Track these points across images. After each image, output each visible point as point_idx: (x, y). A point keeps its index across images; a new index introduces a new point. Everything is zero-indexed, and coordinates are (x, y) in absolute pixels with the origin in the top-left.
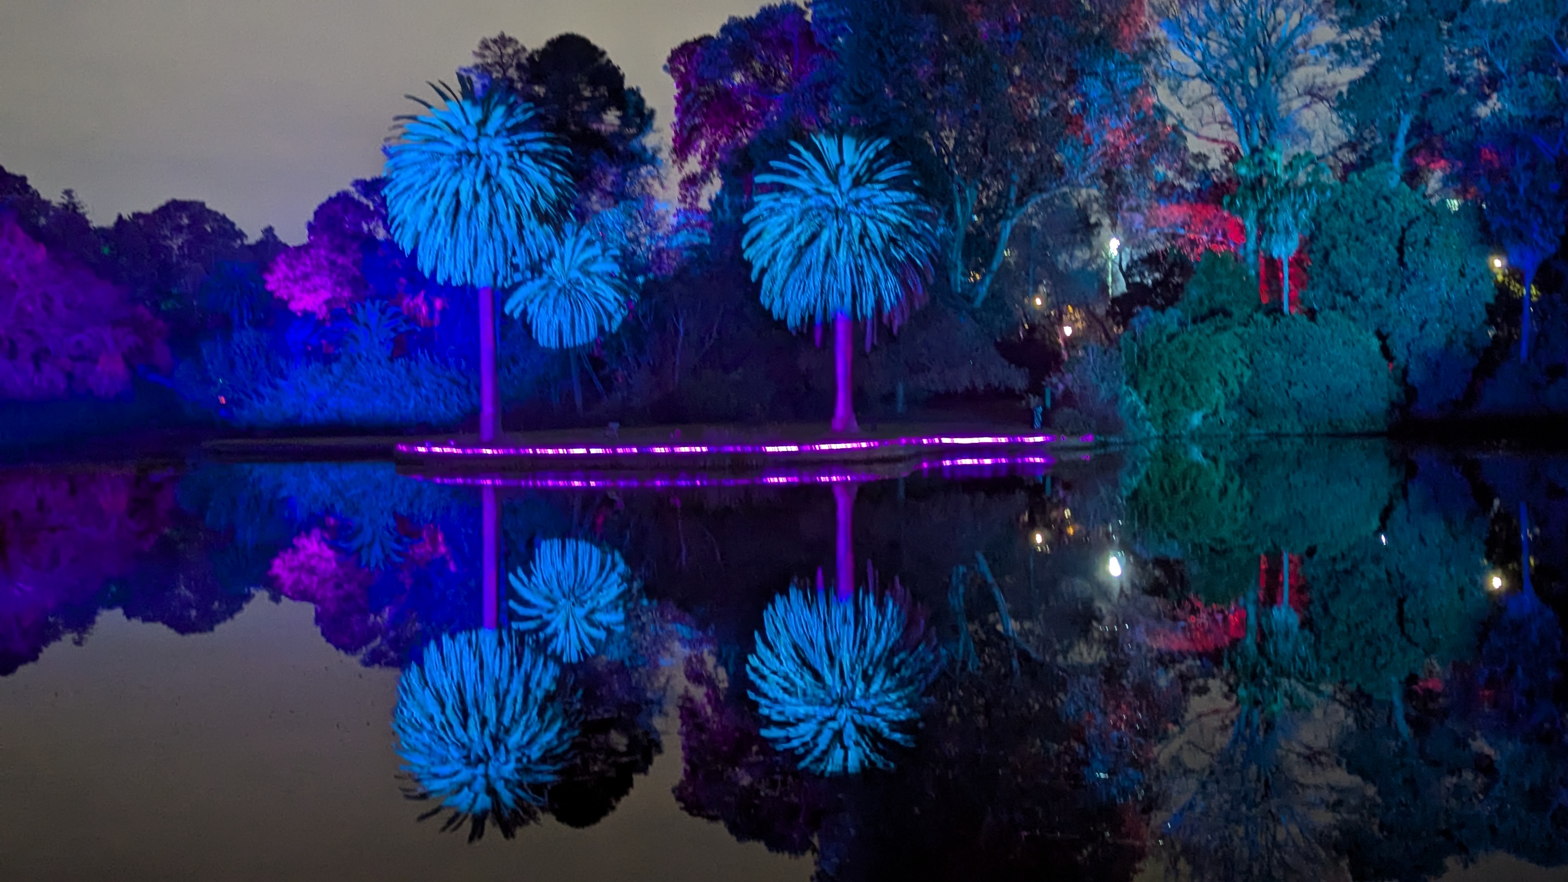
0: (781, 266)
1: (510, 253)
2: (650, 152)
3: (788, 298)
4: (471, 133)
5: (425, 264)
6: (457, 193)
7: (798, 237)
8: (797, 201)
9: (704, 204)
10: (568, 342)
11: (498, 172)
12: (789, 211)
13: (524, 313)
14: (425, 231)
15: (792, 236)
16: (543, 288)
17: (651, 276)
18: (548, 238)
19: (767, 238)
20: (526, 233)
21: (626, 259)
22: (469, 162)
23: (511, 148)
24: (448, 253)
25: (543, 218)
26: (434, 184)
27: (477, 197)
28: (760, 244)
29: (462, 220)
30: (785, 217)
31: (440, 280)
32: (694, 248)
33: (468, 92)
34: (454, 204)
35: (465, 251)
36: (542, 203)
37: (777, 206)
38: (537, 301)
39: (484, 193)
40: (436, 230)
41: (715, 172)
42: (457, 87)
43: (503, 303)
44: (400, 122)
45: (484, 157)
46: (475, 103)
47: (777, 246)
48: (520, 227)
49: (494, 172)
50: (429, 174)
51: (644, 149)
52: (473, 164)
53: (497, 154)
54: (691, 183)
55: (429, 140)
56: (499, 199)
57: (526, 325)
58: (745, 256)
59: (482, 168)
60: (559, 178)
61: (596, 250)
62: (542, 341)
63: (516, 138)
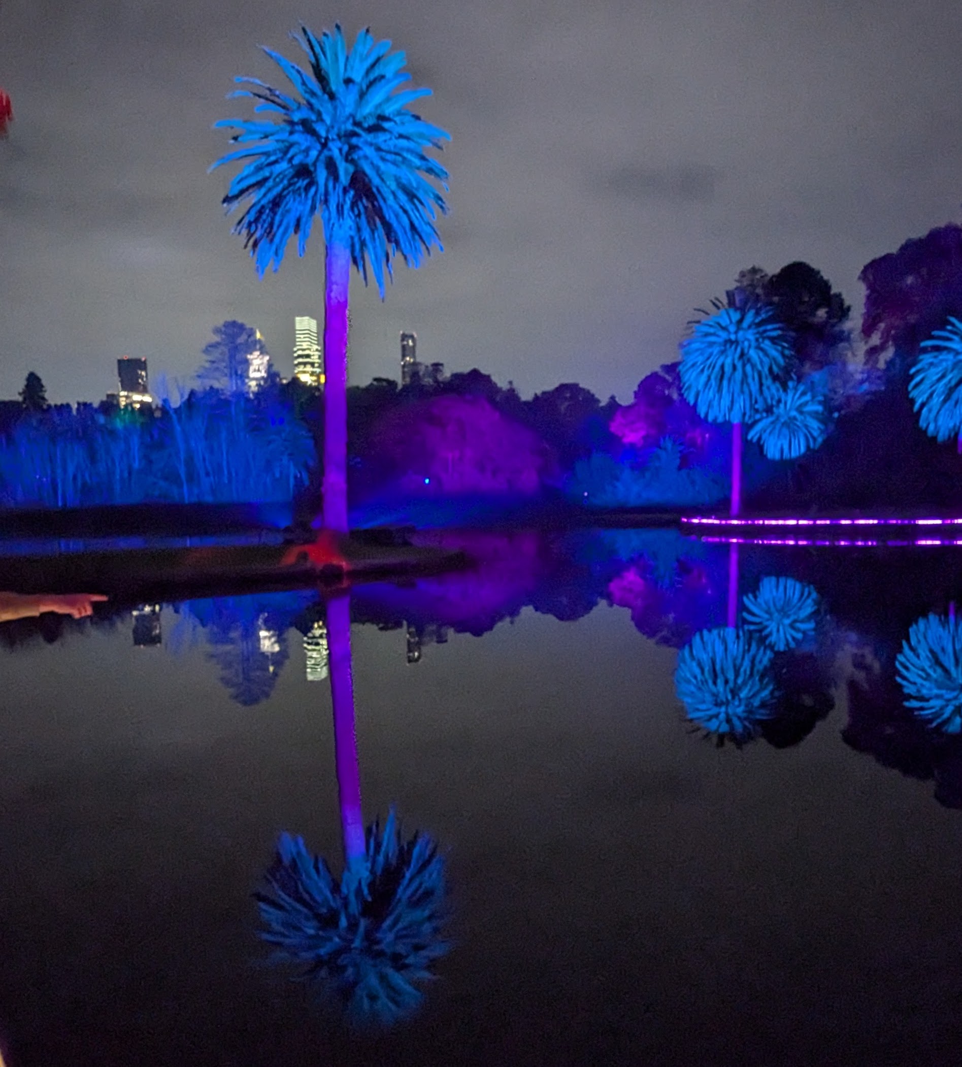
0: (936, 400)
1: (753, 402)
2: (846, 333)
3: (940, 422)
4: (732, 329)
5: (702, 411)
6: (722, 367)
7: (950, 381)
8: (950, 357)
9: (882, 365)
10: (786, 455)
11: (748, 351)
12: (944, 364)
13: (760, 439)
14: (702, 390)
15: (945, 381)
16: (773, 423)
17: (843, 412)
18: (778, 390)
19: (927, 383)
20: (764, 388)
21: (827, 403)
22: (731, 347)
23: (758, 336)
24: (715, 403)
25: (775, 378)
26: (709, 362)
27: (734, 368)
28: (922, 387)
29: (725, 383)
30: (940, 368)
31: (710, 419)
32: (874, 393)
33: (731, 303)
34: (721, 373)
35: (726, 401)
36: (775, 369)
37: (935, 361)
38: (768, 431)
39: (739, 365)
40: (709, 389)
41: (890, 343)
42: (725, 301)
43: (747, 434)
44: (691, 325)
45: (740, 343)
46: (736, 309)
47: (933, 388)
48: (761, 385)
49: (746, 351)
50: (706, 355)
51: (843, 332)
52: (733, 347)
53: (749, 340)
54: (873, 352)
55: (707, 335)
56: (748, 368)
57: (759, 446)
58: (911, 396)
59: (739, 350)
60: (787, 352)
61: (808, 397)
62: (769, 456)
63: (762, 329)
